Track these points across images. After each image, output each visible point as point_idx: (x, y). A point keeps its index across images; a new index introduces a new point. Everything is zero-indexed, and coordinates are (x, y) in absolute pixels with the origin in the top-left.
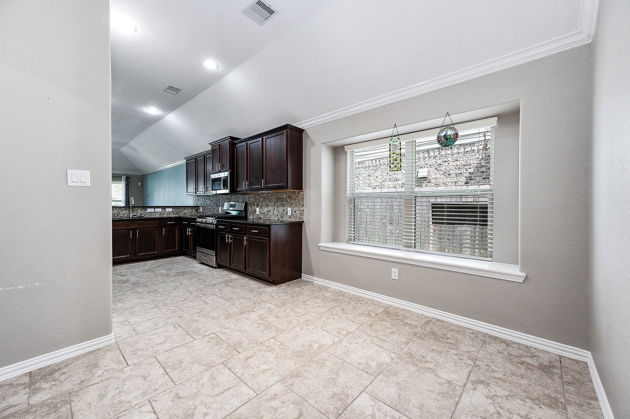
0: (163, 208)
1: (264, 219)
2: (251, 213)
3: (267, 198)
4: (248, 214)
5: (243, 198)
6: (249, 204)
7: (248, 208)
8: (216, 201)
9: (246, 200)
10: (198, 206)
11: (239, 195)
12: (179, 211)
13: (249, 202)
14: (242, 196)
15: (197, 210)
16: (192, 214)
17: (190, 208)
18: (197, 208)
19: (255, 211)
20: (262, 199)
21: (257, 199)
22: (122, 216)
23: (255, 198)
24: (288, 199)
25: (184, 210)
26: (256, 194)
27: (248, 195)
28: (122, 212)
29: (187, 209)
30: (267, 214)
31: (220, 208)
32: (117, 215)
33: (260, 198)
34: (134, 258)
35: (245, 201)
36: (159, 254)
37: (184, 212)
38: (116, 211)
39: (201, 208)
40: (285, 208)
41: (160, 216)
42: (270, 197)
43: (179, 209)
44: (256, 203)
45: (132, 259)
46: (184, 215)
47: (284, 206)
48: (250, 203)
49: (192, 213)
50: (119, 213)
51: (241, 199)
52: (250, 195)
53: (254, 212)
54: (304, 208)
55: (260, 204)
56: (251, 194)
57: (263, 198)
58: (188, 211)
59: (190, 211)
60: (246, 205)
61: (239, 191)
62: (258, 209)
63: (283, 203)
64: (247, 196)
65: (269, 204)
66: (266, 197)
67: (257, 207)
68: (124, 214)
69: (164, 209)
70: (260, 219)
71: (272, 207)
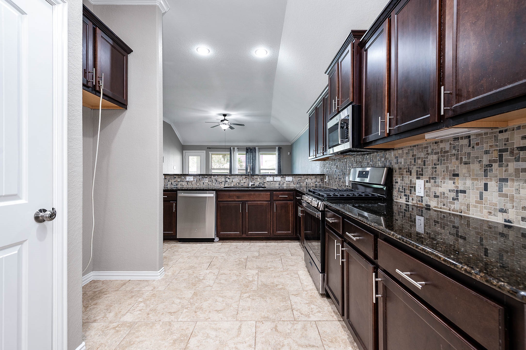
0: (282, 176)
1: (441, 212)
2: (401, 192)
3: (454, 152)
4: (395, 193)
5: (383, 159)
6: (398, 170)
7: (394, 179)
8: (342, 167)
9: (391, 163)
10: (324, 175)
11: (375, 154)
12: (300, 180)
13: (396, 166)
14: (382, 155)
15: (322, 180)
16: (316, 185)
17: (314, 176)
18: (322, 176)
19: (413, 188)
20: (435, 157)
21: (419, 158)
22: (243, 185)
23: (413, 156)
25: (307, 179)
26: (415, 146)
27: (396, 152)
28: (243, 180)
29: (310, 178)
30: (454, 199)
31: (347, 178)
32: (239, 184)
34: (244, 236)
35: (388, 164)
36: (270, 236)
37: (307, 182)
38: (238, 179)
39: (327, 177)
41: (280, 186)
42: (467, 150)
43: (300, 178)
44: (415, 167)
45: (243, 237)
46: (306, 185)
48: (400, 169)
49: (317, 183)
50: (240, 181)
51: (381, 160)
52: (400, 151)
53: (411, 190)
55: (428, 171)
56: (401, 149)
57: (436, 153)
58: (311, 181)
59: (314, 180)
60: (390, 172)
61: (371, 143)
62: (420, 184)
64: (393, 153)
65: (463, 170)
66: (447, 152)
67: (418, 178)
68: (245, 183)
69: (283, 178)
70: (426, 209)
71: (473, 179)
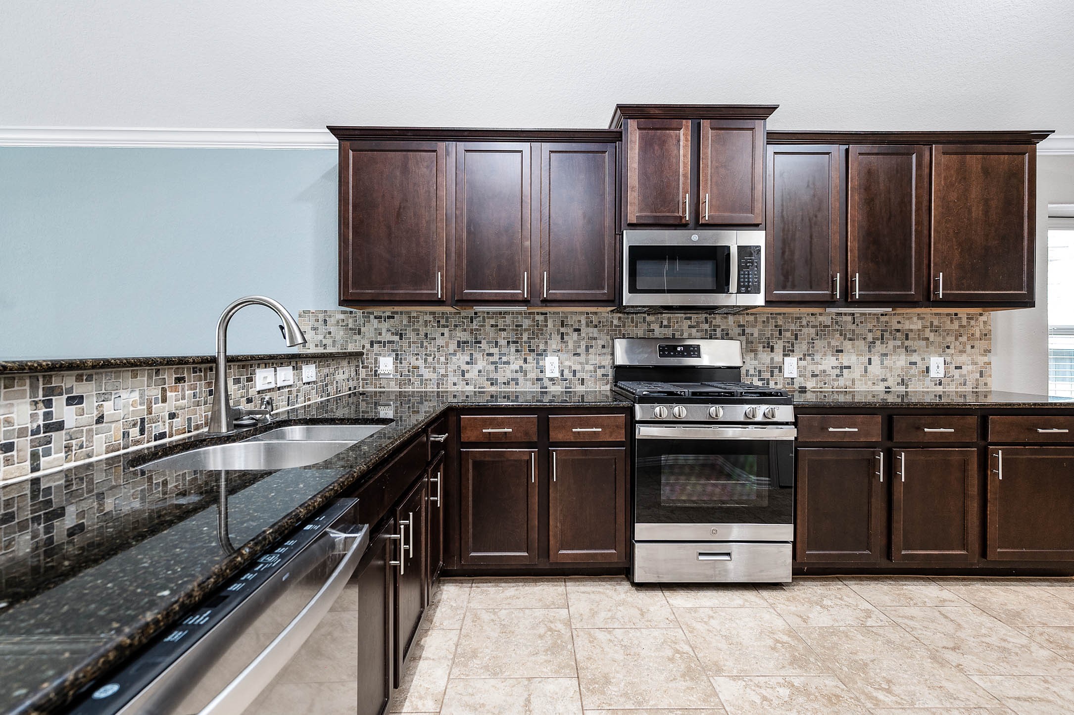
0: (294, 364)
1: (821, 392)
3: (837, 327)
6: (745, 345)
10: (361, 354)
15: (357, 371)
18: (357, 359)
19: (776, 369)
20: (812, 331)
21: (787, 330)
23: (777, 327)
24: (928, 333)
30: (837, 376)
33: (803, 326)
40: (915, 358)
42: (852, 327)
44: (779, 342)
47: (915, 351)
49: (351, 383)
52: (750, 318)
53: (773, 372)
54: (993, 358)
55: (802, 346)
57: (813, 327)
59: (347, 374)
62: (790, 363)
63: (907, 343)
65: (847, 346)
66: (828, 326)
67: (786, 355)
69: (297, 370)
71: (857, 355)
